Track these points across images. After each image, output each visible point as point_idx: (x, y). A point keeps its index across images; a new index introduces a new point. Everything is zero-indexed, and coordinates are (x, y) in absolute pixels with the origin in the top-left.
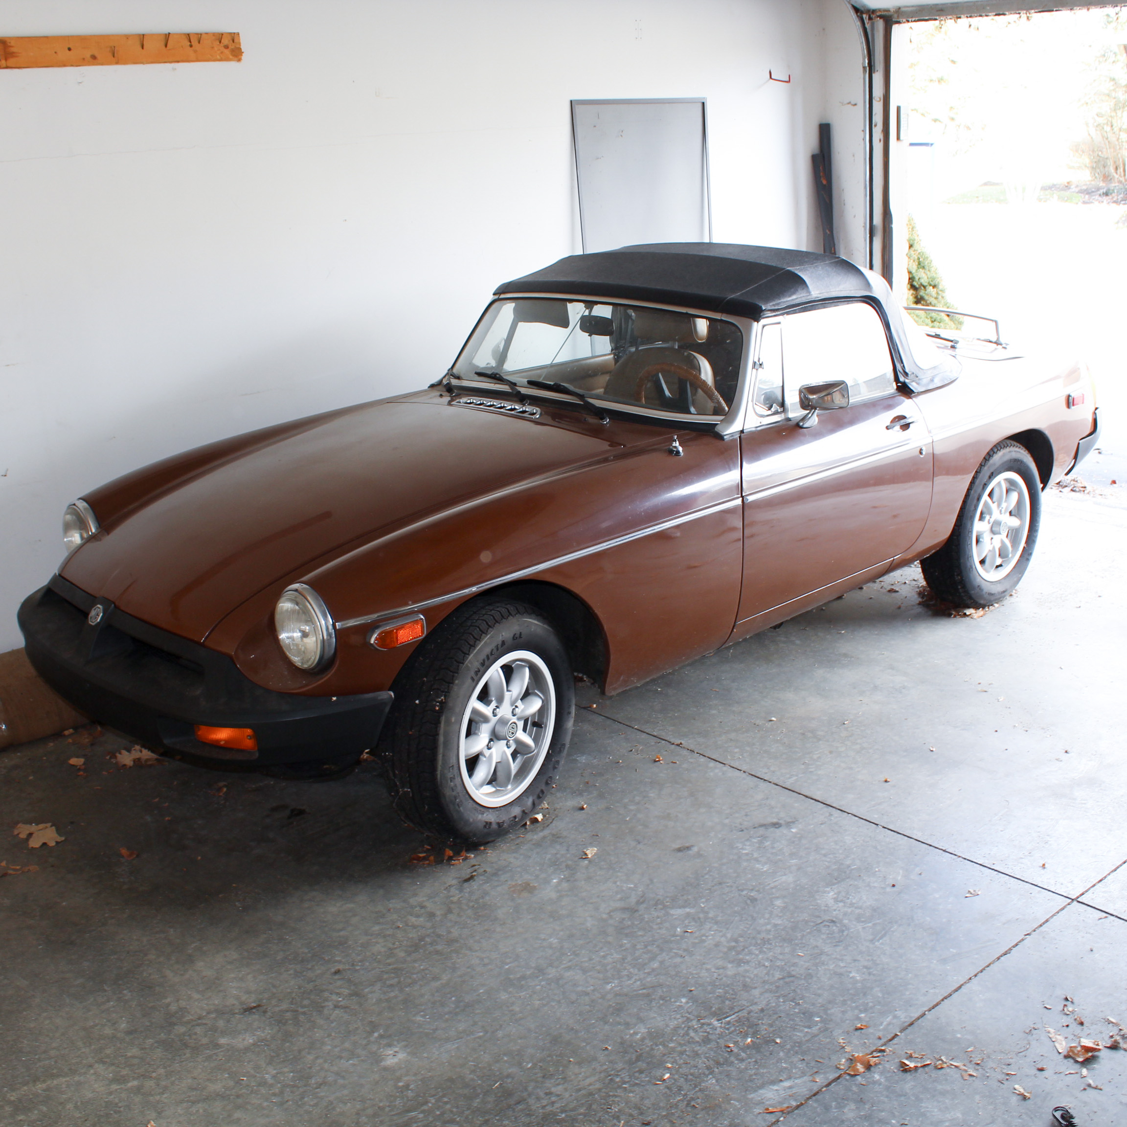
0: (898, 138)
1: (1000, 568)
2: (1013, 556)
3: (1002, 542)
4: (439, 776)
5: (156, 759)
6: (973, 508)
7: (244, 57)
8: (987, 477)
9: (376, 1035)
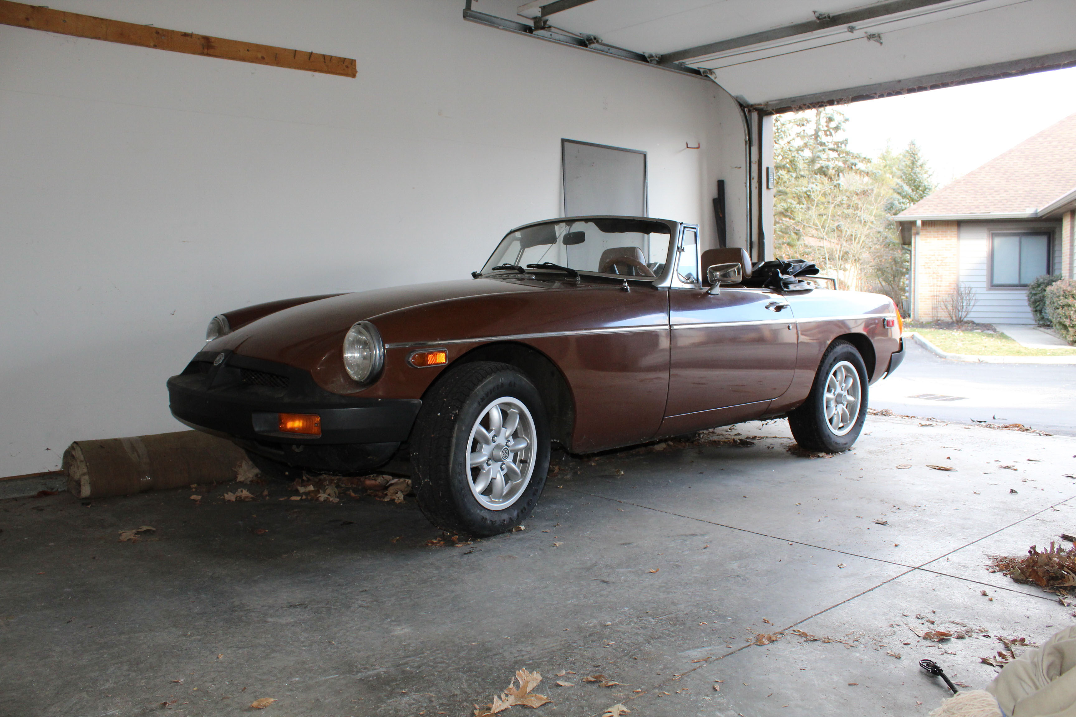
0: (768, 187)
1: (842, 429)
2: (851, 421)
3: (843, 410)
4: (451, 469)
5: (252, 498)
6: (823, 379)
7: (357, 75)
8: (832, 360)
9: (389, 620)
